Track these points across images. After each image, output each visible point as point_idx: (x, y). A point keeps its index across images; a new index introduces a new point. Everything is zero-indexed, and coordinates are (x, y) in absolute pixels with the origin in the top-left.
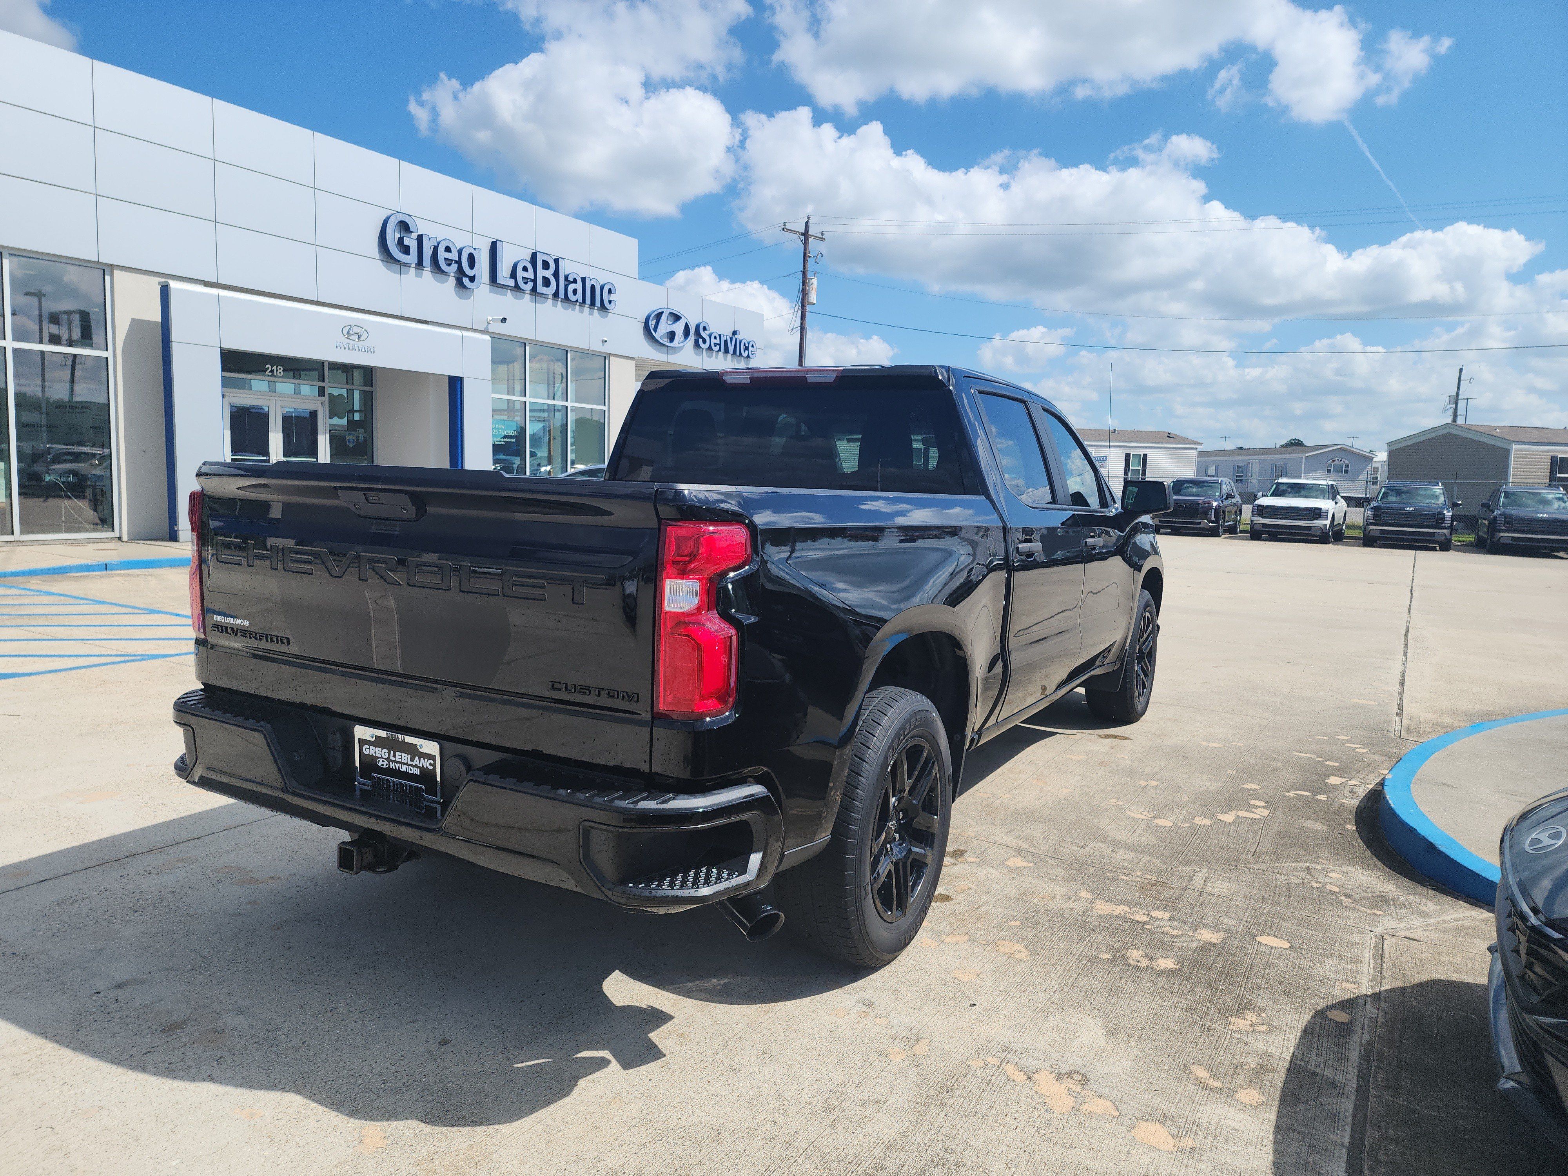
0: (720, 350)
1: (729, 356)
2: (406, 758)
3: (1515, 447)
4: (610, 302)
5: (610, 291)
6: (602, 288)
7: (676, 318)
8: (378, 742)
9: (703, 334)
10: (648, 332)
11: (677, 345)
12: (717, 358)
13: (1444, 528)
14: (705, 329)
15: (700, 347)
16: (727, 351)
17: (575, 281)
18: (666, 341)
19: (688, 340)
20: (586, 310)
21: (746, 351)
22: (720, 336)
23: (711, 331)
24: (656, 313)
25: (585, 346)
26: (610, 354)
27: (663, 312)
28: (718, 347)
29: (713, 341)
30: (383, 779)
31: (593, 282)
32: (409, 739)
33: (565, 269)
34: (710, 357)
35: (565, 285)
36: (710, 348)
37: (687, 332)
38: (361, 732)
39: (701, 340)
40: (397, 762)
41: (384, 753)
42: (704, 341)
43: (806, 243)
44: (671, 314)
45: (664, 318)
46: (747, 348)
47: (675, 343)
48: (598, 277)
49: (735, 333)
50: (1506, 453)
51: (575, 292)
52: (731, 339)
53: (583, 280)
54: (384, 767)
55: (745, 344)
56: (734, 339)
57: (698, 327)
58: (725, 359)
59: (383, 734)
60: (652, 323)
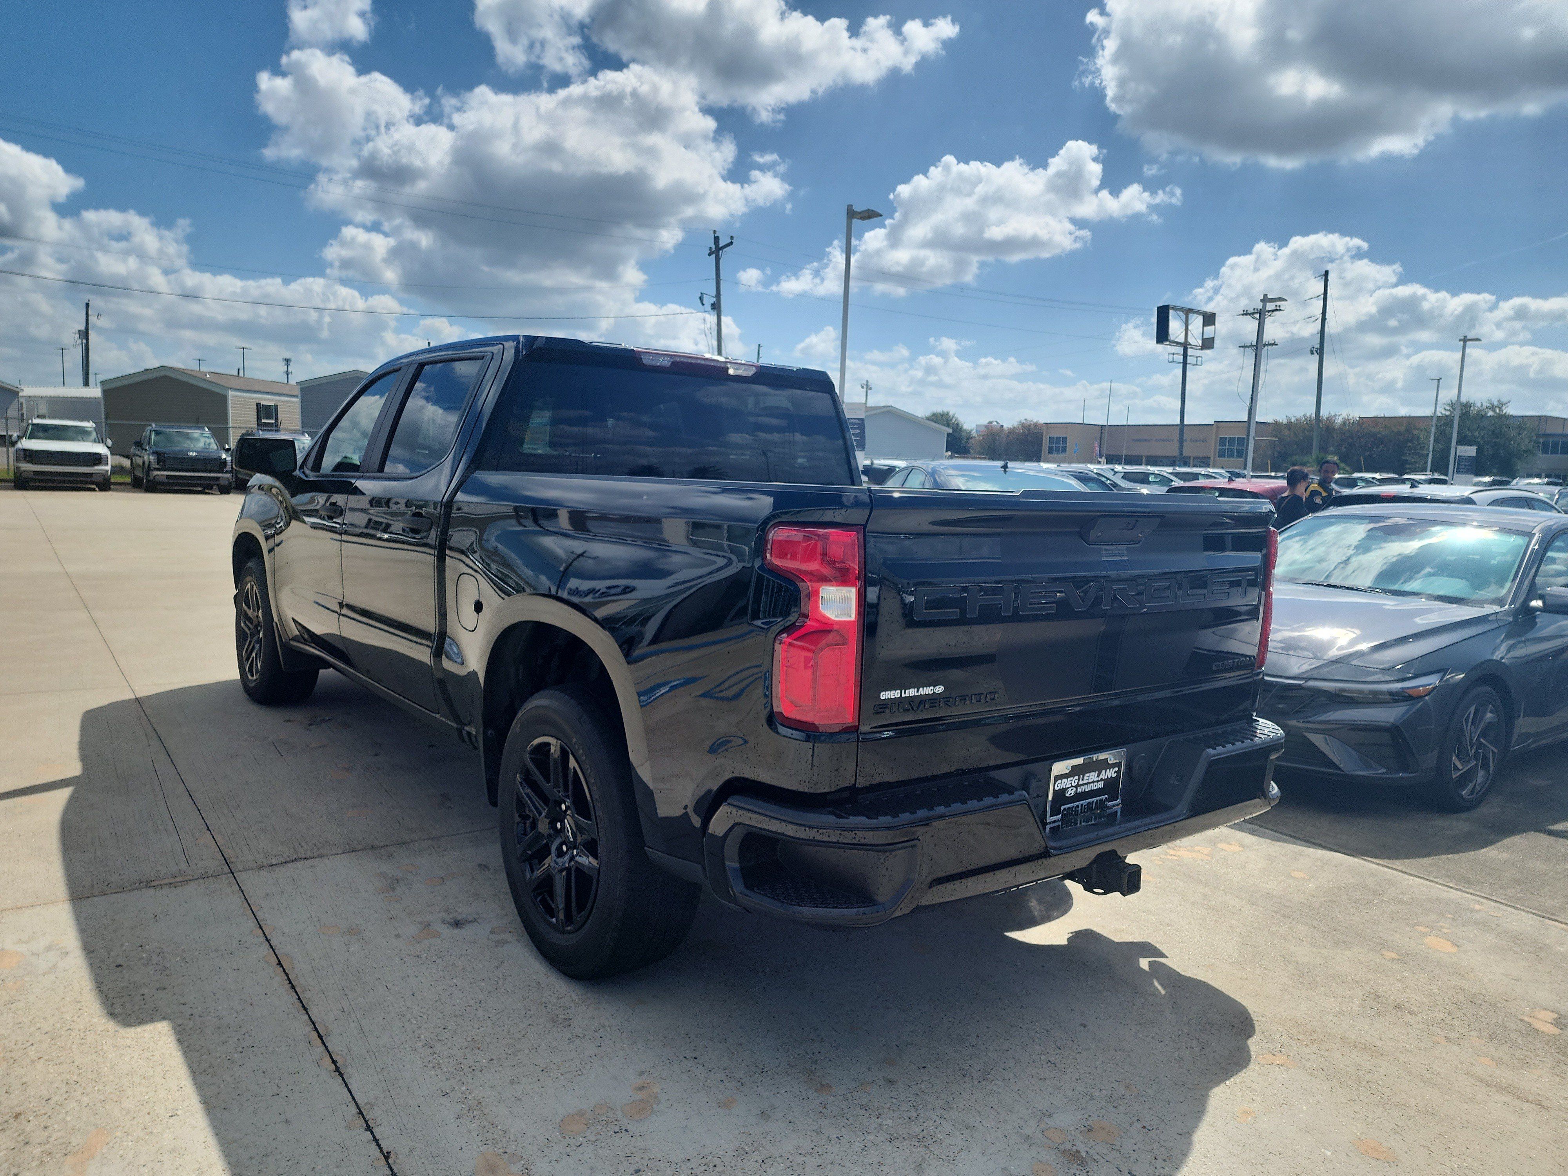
2: (1093, 776)
3: (231, 393)
8: (1073, 772)
13: (227, 472)
30: (1072, 807)
32: (1101, 756)
38: (1056, 769)
40: (1084, 784)
41: (1074, 781)
50: (224, 398)
54: (1072, 794)
59: (1080, 761)
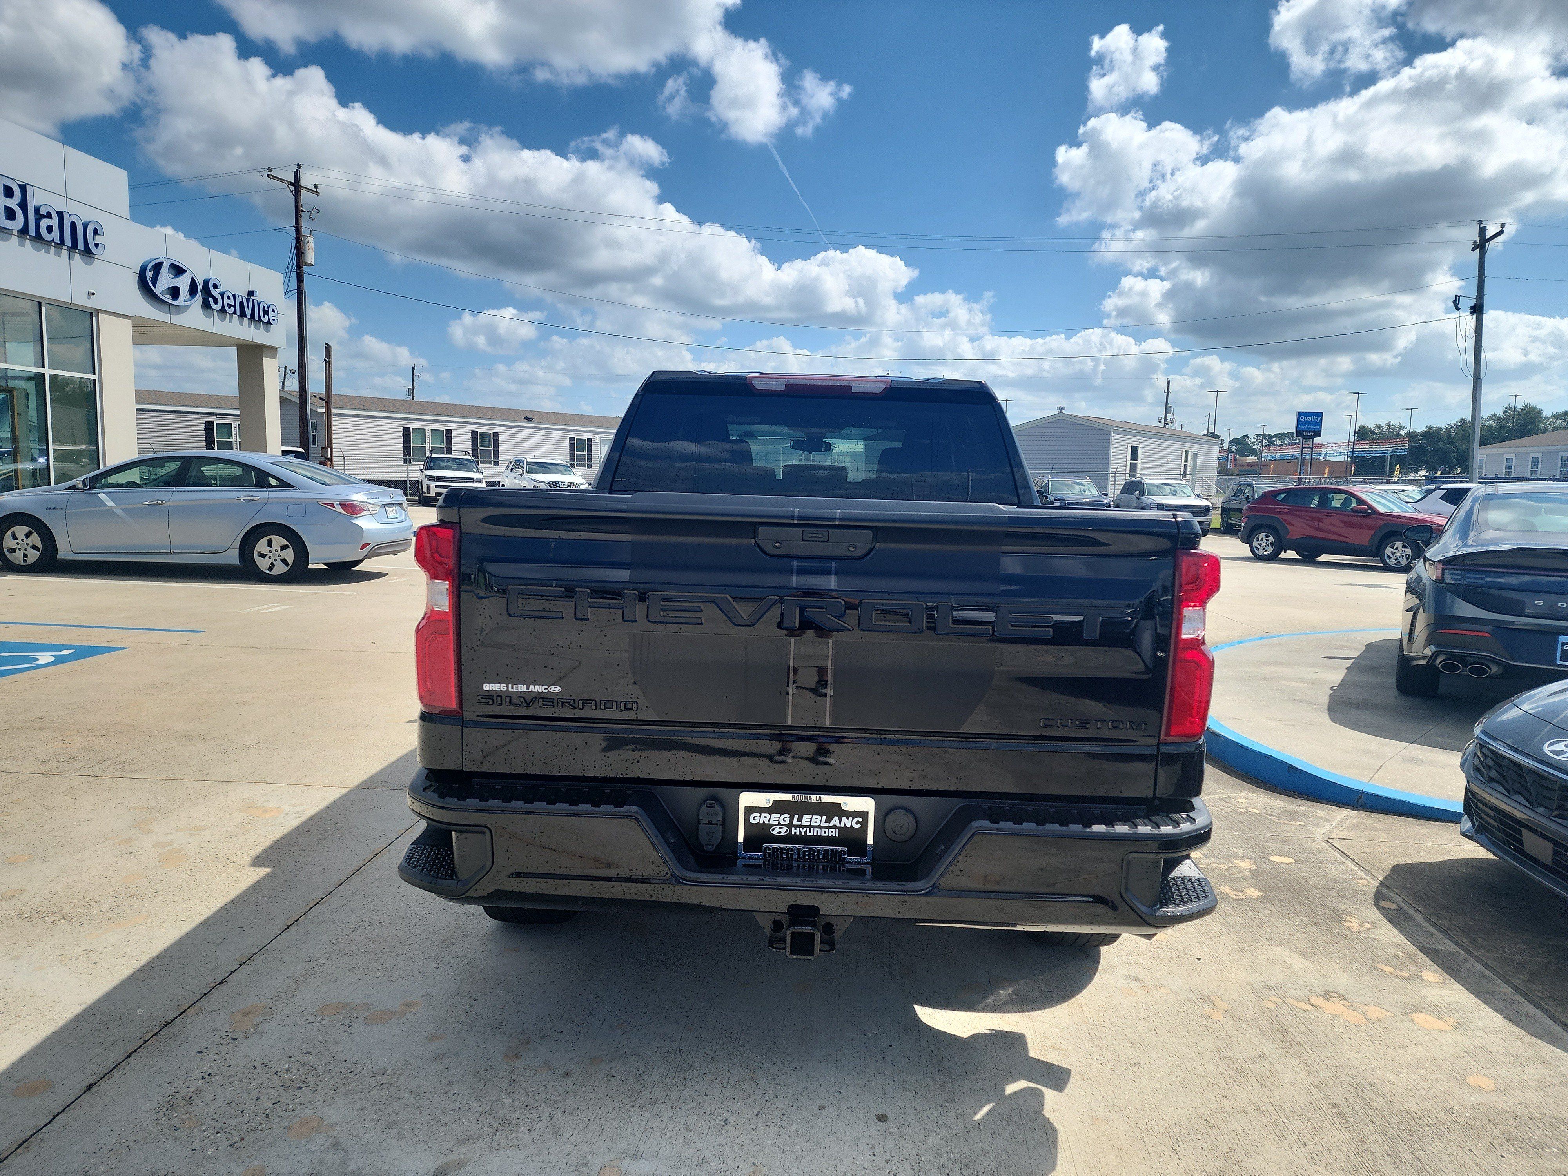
0: (235, 313)
1: (245, 320)
2: (817, 820)
4: (97, 245)
5: (96, 232)
6: (85, 227)
7: (178, 271)
8: (777, 807)
9: (215, 293)
10: (146, 284)
11: (182, 304)
12: (231, 321)
14: (215, 286)
15: (210, 307)
16: (243, 314)
17: (49, 215)
18: (167, 298)
19: (196, 298)
20: (65, 253)
21: (266, 316)
22: (234, 295)
23: (222, 290)
24: (154, 263)
25: (65, 298)
26: (98, 311)
27: (162, 263)
28: (232, 308)
29: (226, 301)
30: (782, 849)
31: (73, 219)
32: (827, 799)
33: (36, 198)
34: (223, 320)
35: (36, 220)
36: (223, 310)
37: (193, 289)
38: (748, 799)
39: (211, 300)
40: (803, 827)
41: (785, 818)
42: (216, 301)
43: (297, 194)
44: (173, 266)
45: (164, 270)
46: (266, 313)
47: (180, 302)
48: (79, 213)
49: (251, 294)
51: (50, 229)
52: (248, 300)
53: (60, 214)
54: (782, 834)
55: (264, 307)
56: (251, 301)
57: (206, 283)
58: (241, 324)
59: (787, 797)
60: (149, 274)
